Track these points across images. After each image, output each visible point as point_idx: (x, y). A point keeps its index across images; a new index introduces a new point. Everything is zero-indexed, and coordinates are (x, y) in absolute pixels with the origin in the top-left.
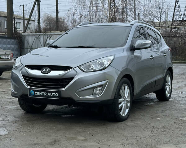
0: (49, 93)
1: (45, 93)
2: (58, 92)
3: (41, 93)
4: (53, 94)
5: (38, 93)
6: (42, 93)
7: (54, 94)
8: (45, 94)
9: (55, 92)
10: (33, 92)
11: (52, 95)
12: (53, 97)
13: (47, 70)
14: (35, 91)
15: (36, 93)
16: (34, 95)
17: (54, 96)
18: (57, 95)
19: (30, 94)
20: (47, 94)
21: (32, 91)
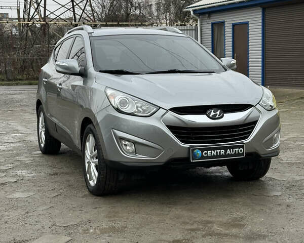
0: (229, 150)
1: (221, 151)
2: (242, 147)
3: (214, 153)
4: (236, 151)
6: (217, 152)
8: (223, 152)
9: (239, 147)
10: (200, 152)
11: (233, 152)
12: (235, 155)
13: (218, 113)
14: (202, 150)
15: (205, 154)
16: (202, 157)
17: (237, 153)
18: (241, 151)
20: (226, 152)
21: (198, 151)
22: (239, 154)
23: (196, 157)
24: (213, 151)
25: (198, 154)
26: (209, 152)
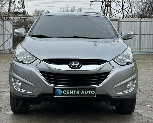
0: (83, 91)
1: (77, 91)
2: (94, 90)
3: (71, 92)
4: (88, 92)
5: (67, 92)
6: (74, 92)
7: (90, 91)
8: (78, 92)
9: (91, 90)
10: (60, 91)
11: (86, 92)
12: (88, 95)
13: (78, 64)
14: (62, 90)
15: (65, 92)
16: (62, 94)
17: (89, 93)
18: (93, 92)
19: (56, 94)
20: (80, 92)
21: (59, 90)
22: (91, 95)
23: (58, 94)
24: (70, 91)
25: (59, 92)
26: (67, 91)
